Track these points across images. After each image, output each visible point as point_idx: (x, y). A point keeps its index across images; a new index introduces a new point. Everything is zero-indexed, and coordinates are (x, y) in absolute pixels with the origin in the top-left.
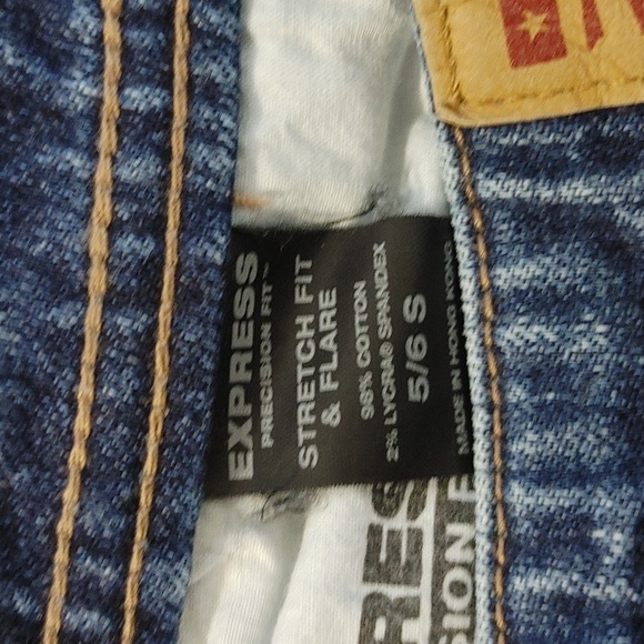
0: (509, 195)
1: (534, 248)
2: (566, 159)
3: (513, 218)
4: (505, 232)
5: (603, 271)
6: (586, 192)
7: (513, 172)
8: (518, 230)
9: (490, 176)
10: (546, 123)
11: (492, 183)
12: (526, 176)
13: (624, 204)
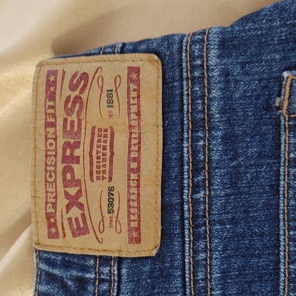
0: (44, 268)
1: (48, 283)
2: (57, 263)
3: (45, 274)
4: (43, 277)
5: (60, 292)
6: (59, 273)
7: (46, 263)
8: (46, 277)
9: (41, 263)
10: (54, 253)
11: (41, 265)
12: (48, 265)
13: (66, 277)
